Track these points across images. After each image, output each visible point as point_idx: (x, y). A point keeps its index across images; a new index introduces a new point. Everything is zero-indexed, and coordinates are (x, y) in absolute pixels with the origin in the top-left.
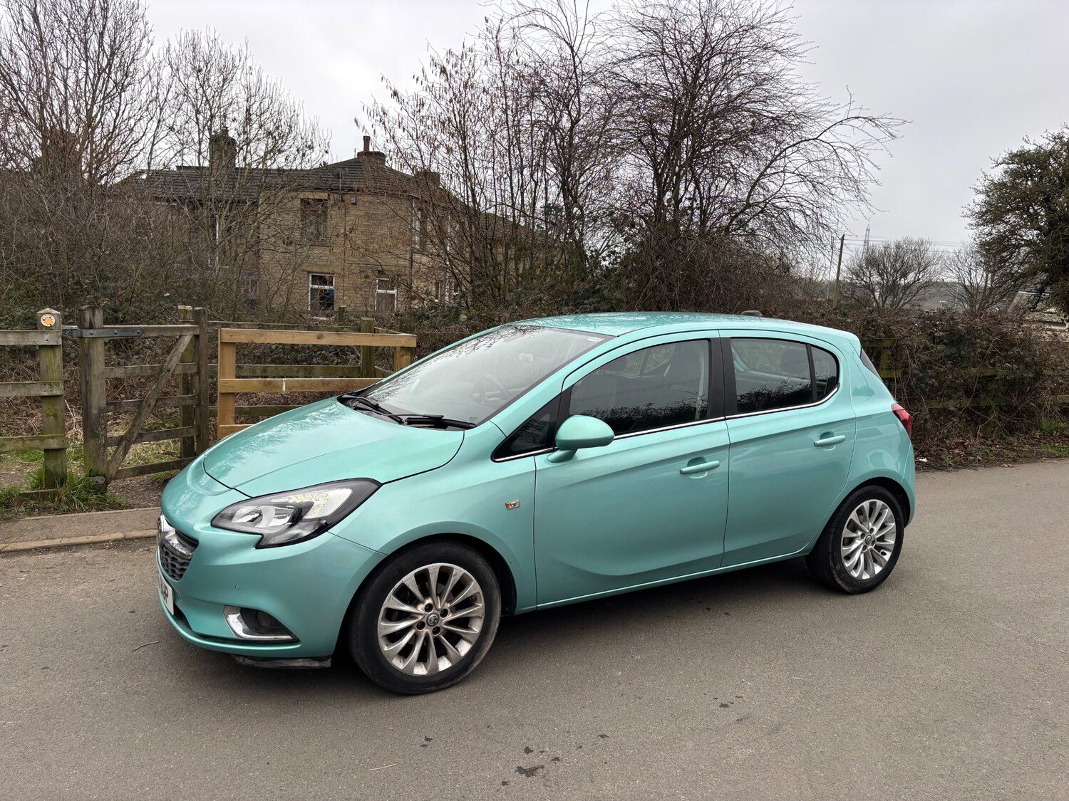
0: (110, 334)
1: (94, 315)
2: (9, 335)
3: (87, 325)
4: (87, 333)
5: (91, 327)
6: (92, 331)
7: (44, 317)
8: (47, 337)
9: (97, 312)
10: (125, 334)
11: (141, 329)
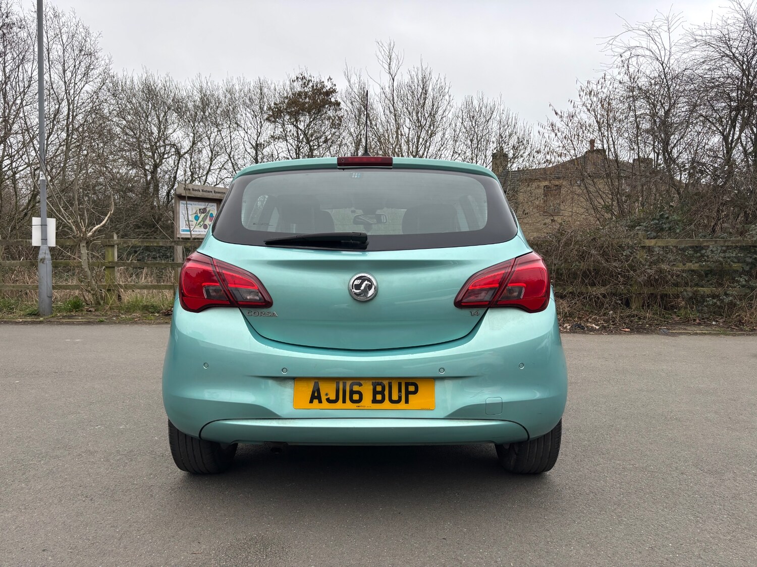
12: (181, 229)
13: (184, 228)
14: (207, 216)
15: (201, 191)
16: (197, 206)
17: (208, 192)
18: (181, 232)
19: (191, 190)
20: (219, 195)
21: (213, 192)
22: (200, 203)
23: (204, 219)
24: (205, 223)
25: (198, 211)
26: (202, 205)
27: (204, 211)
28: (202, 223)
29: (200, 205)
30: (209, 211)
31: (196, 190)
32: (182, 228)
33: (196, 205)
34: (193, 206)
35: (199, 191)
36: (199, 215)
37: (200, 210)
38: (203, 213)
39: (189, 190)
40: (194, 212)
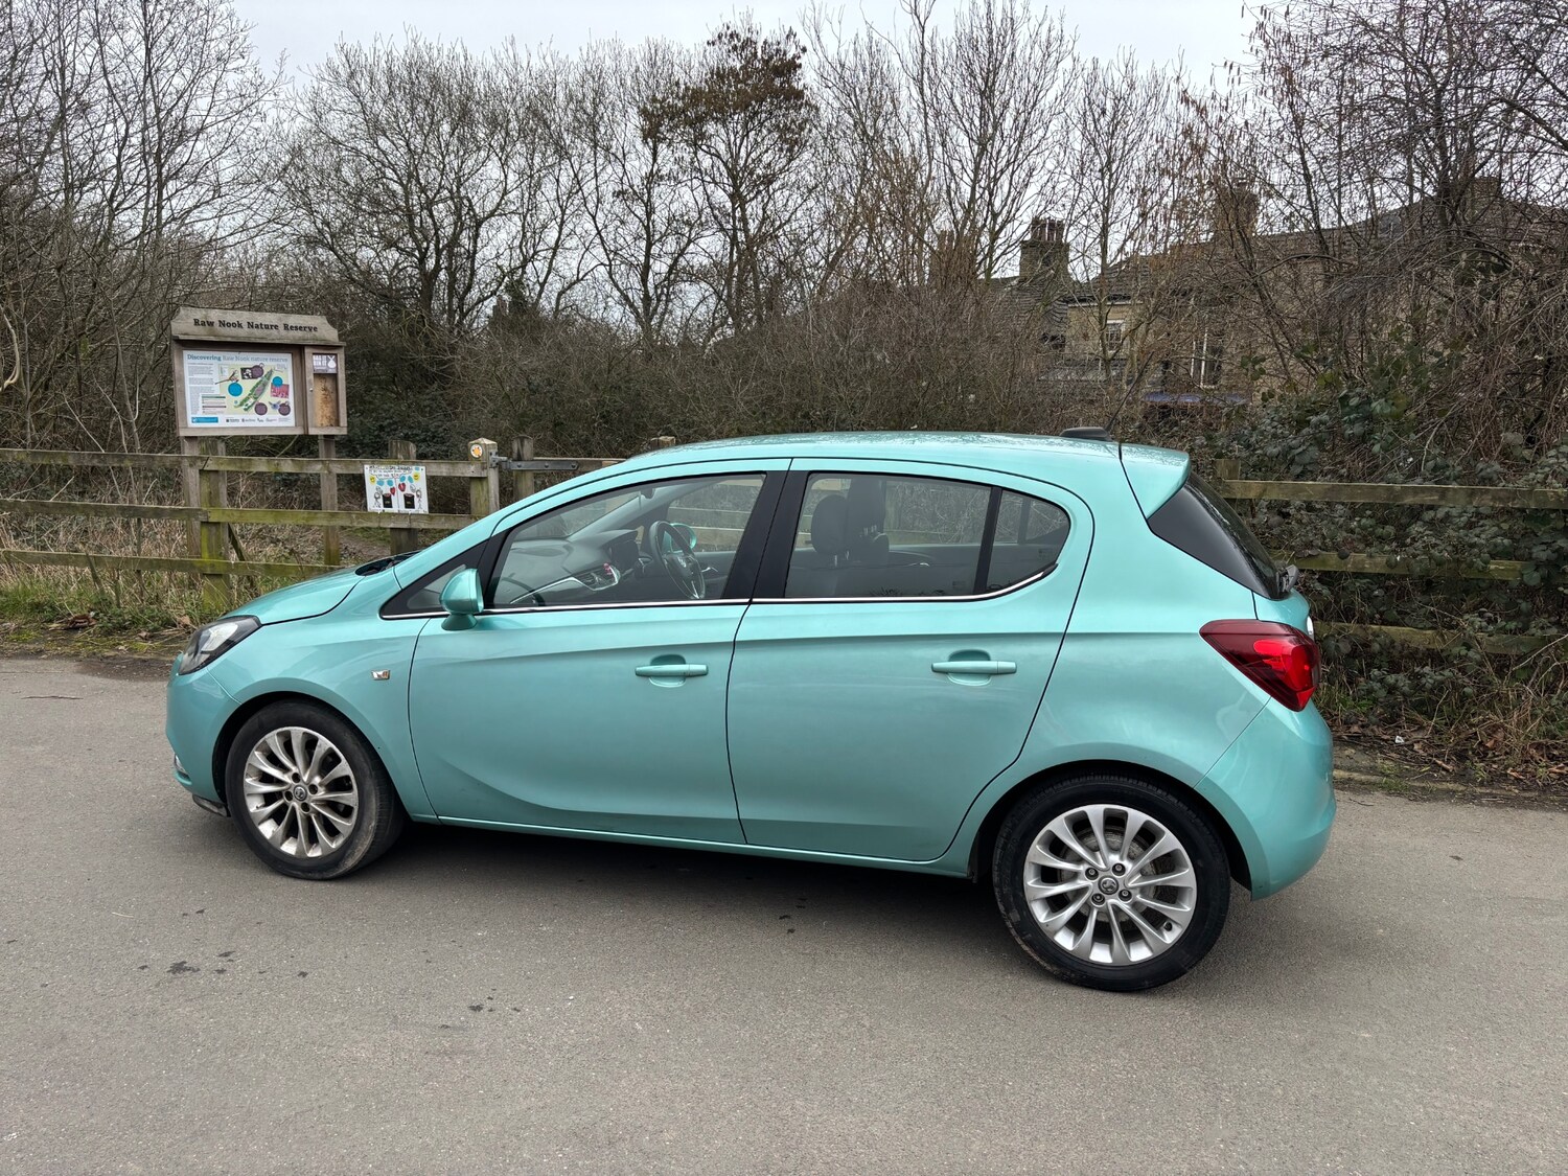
0: (540, 466)
1: (522, 446)
2: (442, 466)
3: (515, 456)
4: (515, 466)
5: (520, 458)
6: (519, 463)
7: (474, 447)
8: (472, 468)
9: (526, 442)
10: (558, 467)
11: (577, 461)
12: (190, 416)
13: (200, 414)
14: (265, 385)
15: (245, 325)
16: (235, 362)
17: (267, 327)
18: (191, 424)
19: (217, 324)
20: (299, 334)
21: (281, 328)
22: (243, 355)
23: (257, 391)
24: (261, 401)
25: (239, 375)
26: (249, 360)
27: (256, 372)
28: (252, 400)
29: (243, 359)
30: (271, 372)
31: (229, 325)
32: (195, 411)
33: (232, 359)
34: (223, 361)
35: (240, 325)
36: (241, 382)
37: (243, 370)
38: (254, 377)
39: (211, 324)
40: (227, 375)
